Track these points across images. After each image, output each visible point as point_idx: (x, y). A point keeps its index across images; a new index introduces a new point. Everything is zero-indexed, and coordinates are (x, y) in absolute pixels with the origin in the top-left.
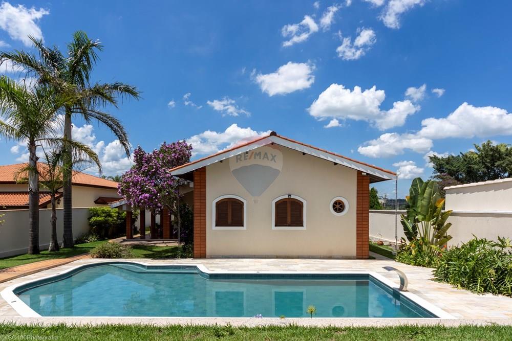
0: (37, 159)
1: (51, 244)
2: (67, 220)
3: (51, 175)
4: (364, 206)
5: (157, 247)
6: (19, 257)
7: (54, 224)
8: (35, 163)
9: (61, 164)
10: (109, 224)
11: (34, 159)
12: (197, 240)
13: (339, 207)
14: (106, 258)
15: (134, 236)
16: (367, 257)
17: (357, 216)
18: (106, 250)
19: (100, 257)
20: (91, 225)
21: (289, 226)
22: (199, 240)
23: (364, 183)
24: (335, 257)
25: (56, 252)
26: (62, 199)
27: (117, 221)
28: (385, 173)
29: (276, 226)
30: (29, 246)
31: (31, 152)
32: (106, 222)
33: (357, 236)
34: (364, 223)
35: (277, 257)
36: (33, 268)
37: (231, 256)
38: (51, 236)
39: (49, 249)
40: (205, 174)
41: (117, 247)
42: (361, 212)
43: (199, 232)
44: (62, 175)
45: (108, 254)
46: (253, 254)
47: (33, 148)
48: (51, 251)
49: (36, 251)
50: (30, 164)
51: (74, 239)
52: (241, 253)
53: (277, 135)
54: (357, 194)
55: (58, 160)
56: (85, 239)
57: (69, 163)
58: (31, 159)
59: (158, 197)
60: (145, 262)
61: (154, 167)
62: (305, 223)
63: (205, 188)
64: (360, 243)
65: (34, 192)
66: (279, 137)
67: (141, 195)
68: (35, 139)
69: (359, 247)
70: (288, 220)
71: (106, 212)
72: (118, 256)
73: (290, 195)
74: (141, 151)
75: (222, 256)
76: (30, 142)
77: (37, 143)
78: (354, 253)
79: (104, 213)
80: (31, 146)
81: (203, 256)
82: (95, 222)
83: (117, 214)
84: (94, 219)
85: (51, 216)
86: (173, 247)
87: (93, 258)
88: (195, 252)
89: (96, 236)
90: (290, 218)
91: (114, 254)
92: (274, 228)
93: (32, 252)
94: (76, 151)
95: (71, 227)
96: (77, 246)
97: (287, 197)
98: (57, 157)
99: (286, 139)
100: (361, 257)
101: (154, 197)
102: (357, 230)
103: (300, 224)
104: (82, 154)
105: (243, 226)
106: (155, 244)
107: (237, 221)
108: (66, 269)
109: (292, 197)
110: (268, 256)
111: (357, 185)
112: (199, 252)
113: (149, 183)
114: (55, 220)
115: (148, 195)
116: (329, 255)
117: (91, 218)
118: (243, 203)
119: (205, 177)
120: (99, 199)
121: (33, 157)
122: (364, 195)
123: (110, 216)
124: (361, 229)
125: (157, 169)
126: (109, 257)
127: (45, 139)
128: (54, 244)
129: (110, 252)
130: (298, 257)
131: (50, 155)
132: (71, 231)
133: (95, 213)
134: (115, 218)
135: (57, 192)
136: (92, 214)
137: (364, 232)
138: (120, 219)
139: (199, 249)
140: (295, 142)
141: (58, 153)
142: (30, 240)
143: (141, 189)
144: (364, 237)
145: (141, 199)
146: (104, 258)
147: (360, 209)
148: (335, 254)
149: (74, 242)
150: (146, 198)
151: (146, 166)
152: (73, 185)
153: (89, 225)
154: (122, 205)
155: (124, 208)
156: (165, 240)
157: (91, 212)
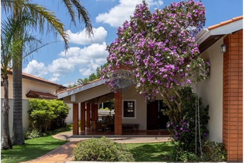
2: (17, 111)
7: (7, 115)
20: (32, 119)
25: (10, 149)
48: (4, 148)
79: (44, 106)
82: (36, 115)
84: (35, 112)
85: (3, 106)
89: (37, 132)
95: (21, 119)
117: (32, 111)
128: (6, 140)
132: (21, 124)
133: (35, 105)
136: (33, 107)
152: (23, 77)
153: (29, 119)
154: (70, 96)
155: (73, 99)
156: (117, 136)
157: (31, 104)
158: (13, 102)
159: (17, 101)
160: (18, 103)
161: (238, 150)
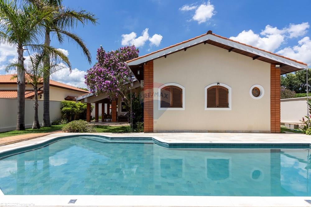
0: (24, 59)
1: (34, 123)
2: (46, 107)
3: (34, 72)
4: (276, 92)
5: (111, 126)
6: (9, 133)
7: (36, 109)
8: (23, 62)
9: (42, 64)
10: (74, 112)
11: (22, 59)
12: (147, 119)
13: (256, 92)
14: (75, 132)
15: (91, 121)
16: (279, 132)
17: (271, 100)
18: (75, 126)
19: (71, 132)
20: (63, 113)
21: (218, 107)
22: (148, 119)
23: (276, 74)
24: (254, 131)
25: (38, 129)
26: (43, 95)
27: (79, 111)
28: (299, 64)
29: (208, 107)
30: (17, 125)
31: (19, 54)
32: (73, 111)
33: (271, 115)
34: (276, 105)
35: (209, 132)
36: (15, 138)
37: (173, 130)
38: (34, 118)
39: (33, 127)
40: (153, 67)
41: (83, 124)
42: (274, 96)
43: (148, 112)
44: (43, 73)
45: (77, 129)
46: (190, 129)
47: (21, 52)
48: (34, 128)
49: (22, 128)
50: (19, 62)
51: (51, 122)
52: (180, 128)
53: (213, 33)
54: (271, 82)
55: (40, 61)
56: (59, 122)
57: (48, 66)
58: (19, 59)
59: (117, 83)
60: (107, 135)
61: (114, 61)
62: (230, 105)
63: (153, 78)
64: (274, 120)
65: (21, 84)
66: (214, 35)
67: (104, 81)
68: (23, 45)
69: (272, 124)
70: (216, 103)
71: (72, 104)
72: (85, 131)
73: (218, 83)
74: (103, 50)
75: (166, 131)
76: (19, 46)
77: (23, 48)
78: (269, 128)
79: (71, 105)
80: (20, 49)
81: (151, 131)
82: (66, 110)
83: (79, 107)
84: (64, 109)
85: (34, 104)
86: (121, 127)
87: (65, 132)
88: (145, 127)
89: (66, 120)
90: (218, 101)
91: (82, 129)
92: (206, 109)
93: (19, 129)
94: (53, 55)
95: (49, 112)
96: (53, 126)
97: (216, 84)
98: (39, 58)
99: (220, 37)
100: (274, 131)
101: (114, 84)
102: (271, 111)
103: (226, 105)
104: (57, 57)
105: (182, 107)
106: (108, 125)
107: (177, 103)
108: (43, 140)
109: (221, 85)
110: (201, 131)
111: (271, 75)
112: (148, 127)
113: (110, 73)
114: (37, 106)
115: (109, 82)
116: (250, 130)
117: (63, 108)
118: (182, 89)
119: (153, 69)
120: (67, 97)
121: (21, 58)
122: (276, 83)
123: (75, 107)
124: (274, 109)
125: (116, 62)
126: (77, 131)
127: (30, 45)
128: (36, 124)
129: (79, 127)
130: (226, 132)
131: (34, 58)
132: (49, 115)
133: (65, 105)
134: (79, 109)
135: (39, 90)
136: (64, 105)
137: (276, 112)
138: (82, 110)
139: (148, 125)
140: (226, 39)
141: (40, 55)
142: (18, 119)
143: (104, 76)
144: (276, 116)
145: (104, 85)
146: (73, 132)
147: (273, 94)
148: (253, 129)
149: (51, 124)
150: (108, 84)
151: (107, 60)
152: (50, 86)
153: (62, 113)
154: (84, 99)
155: (86, 101)
156: (113, 122)
157: (63, 104)
158: (43, 102)
159: (46, 101)
160: (46, 102)
161: (149, 126)
